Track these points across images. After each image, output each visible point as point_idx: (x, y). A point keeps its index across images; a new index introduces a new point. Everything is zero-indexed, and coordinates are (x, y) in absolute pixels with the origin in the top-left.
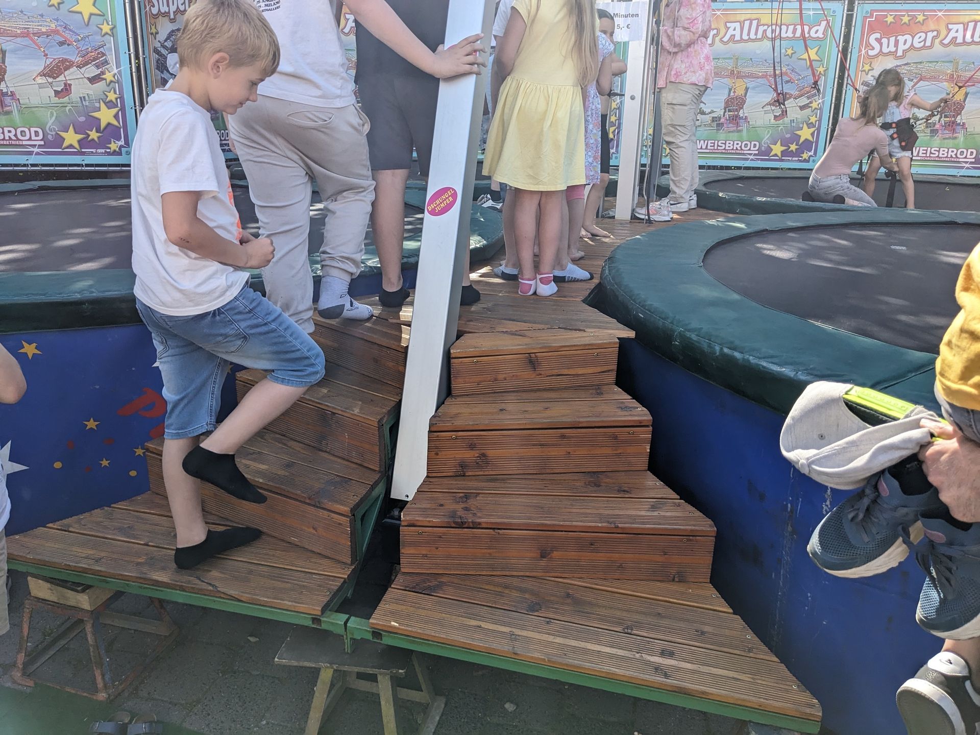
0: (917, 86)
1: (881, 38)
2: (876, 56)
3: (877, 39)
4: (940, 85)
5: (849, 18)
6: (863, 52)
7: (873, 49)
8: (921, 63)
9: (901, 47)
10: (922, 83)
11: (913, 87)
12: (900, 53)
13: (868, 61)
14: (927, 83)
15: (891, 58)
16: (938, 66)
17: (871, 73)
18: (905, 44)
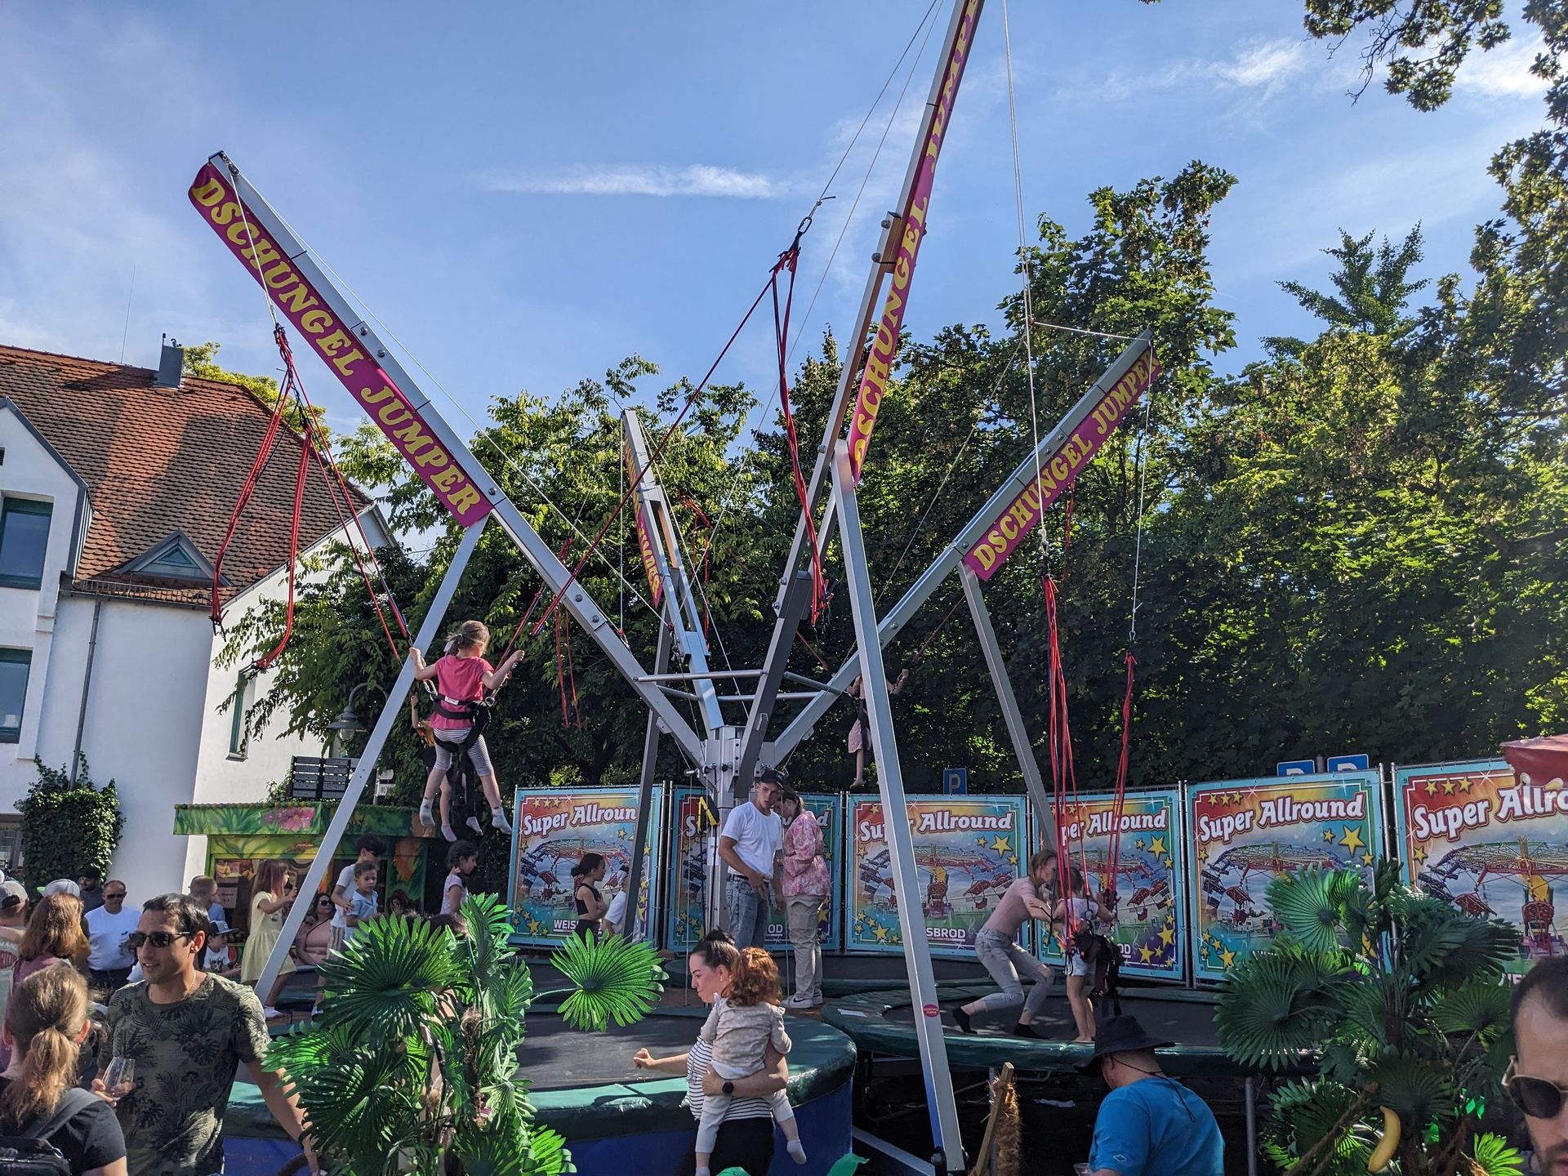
0: (1484, 880)
1: (1427, 814)
2: (1426, 839)
3: (1422, 815)
4: (1511, 877)
5: (1389, 788)
6: (1411, 833)
7: (1421, 829)
8: (1480, 846)
9: (1453, 826)
10: (1489, 876)
11: (1480, 881)
12: (1453, 834)
13: (1419, 845)
14: (1495, 876)
15: (1443, 841)
16: (1503, 851)
17: (1426, 862)
18: (1455, 820)
